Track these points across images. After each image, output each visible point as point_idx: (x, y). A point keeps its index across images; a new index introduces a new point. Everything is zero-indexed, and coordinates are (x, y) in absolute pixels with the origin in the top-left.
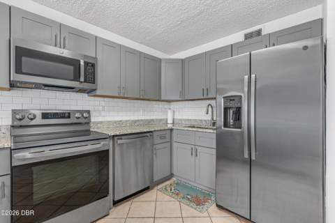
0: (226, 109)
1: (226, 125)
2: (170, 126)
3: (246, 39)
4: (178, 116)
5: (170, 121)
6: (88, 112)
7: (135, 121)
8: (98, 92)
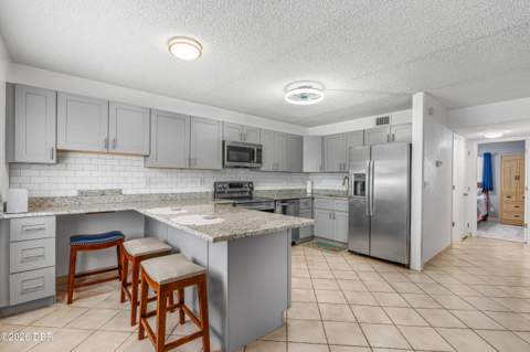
0: (356, 183)
1: (355, 193)
2: (309, 195)
3: (377, 124)
4: (317, 187)
5: (309, 191)
6: (251, 183)
7: (280, 191)
8: (262, 169)
